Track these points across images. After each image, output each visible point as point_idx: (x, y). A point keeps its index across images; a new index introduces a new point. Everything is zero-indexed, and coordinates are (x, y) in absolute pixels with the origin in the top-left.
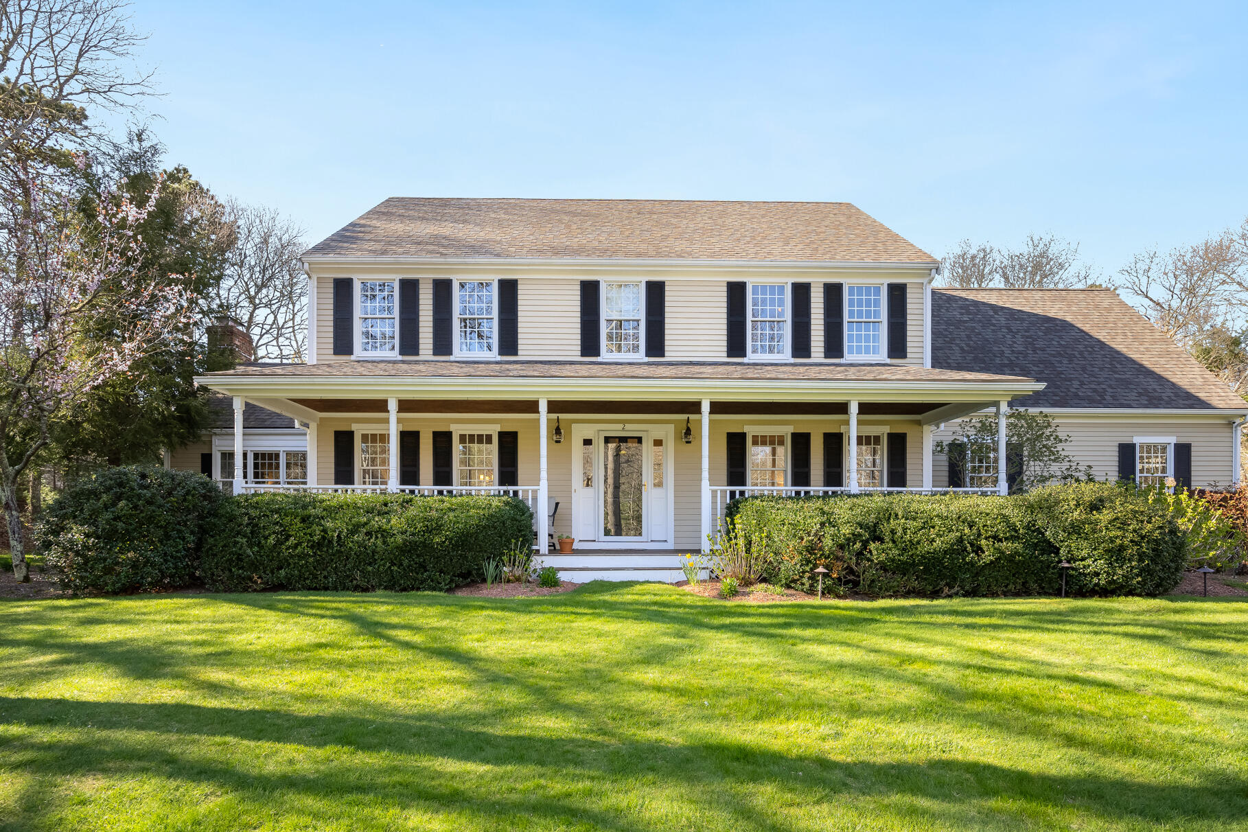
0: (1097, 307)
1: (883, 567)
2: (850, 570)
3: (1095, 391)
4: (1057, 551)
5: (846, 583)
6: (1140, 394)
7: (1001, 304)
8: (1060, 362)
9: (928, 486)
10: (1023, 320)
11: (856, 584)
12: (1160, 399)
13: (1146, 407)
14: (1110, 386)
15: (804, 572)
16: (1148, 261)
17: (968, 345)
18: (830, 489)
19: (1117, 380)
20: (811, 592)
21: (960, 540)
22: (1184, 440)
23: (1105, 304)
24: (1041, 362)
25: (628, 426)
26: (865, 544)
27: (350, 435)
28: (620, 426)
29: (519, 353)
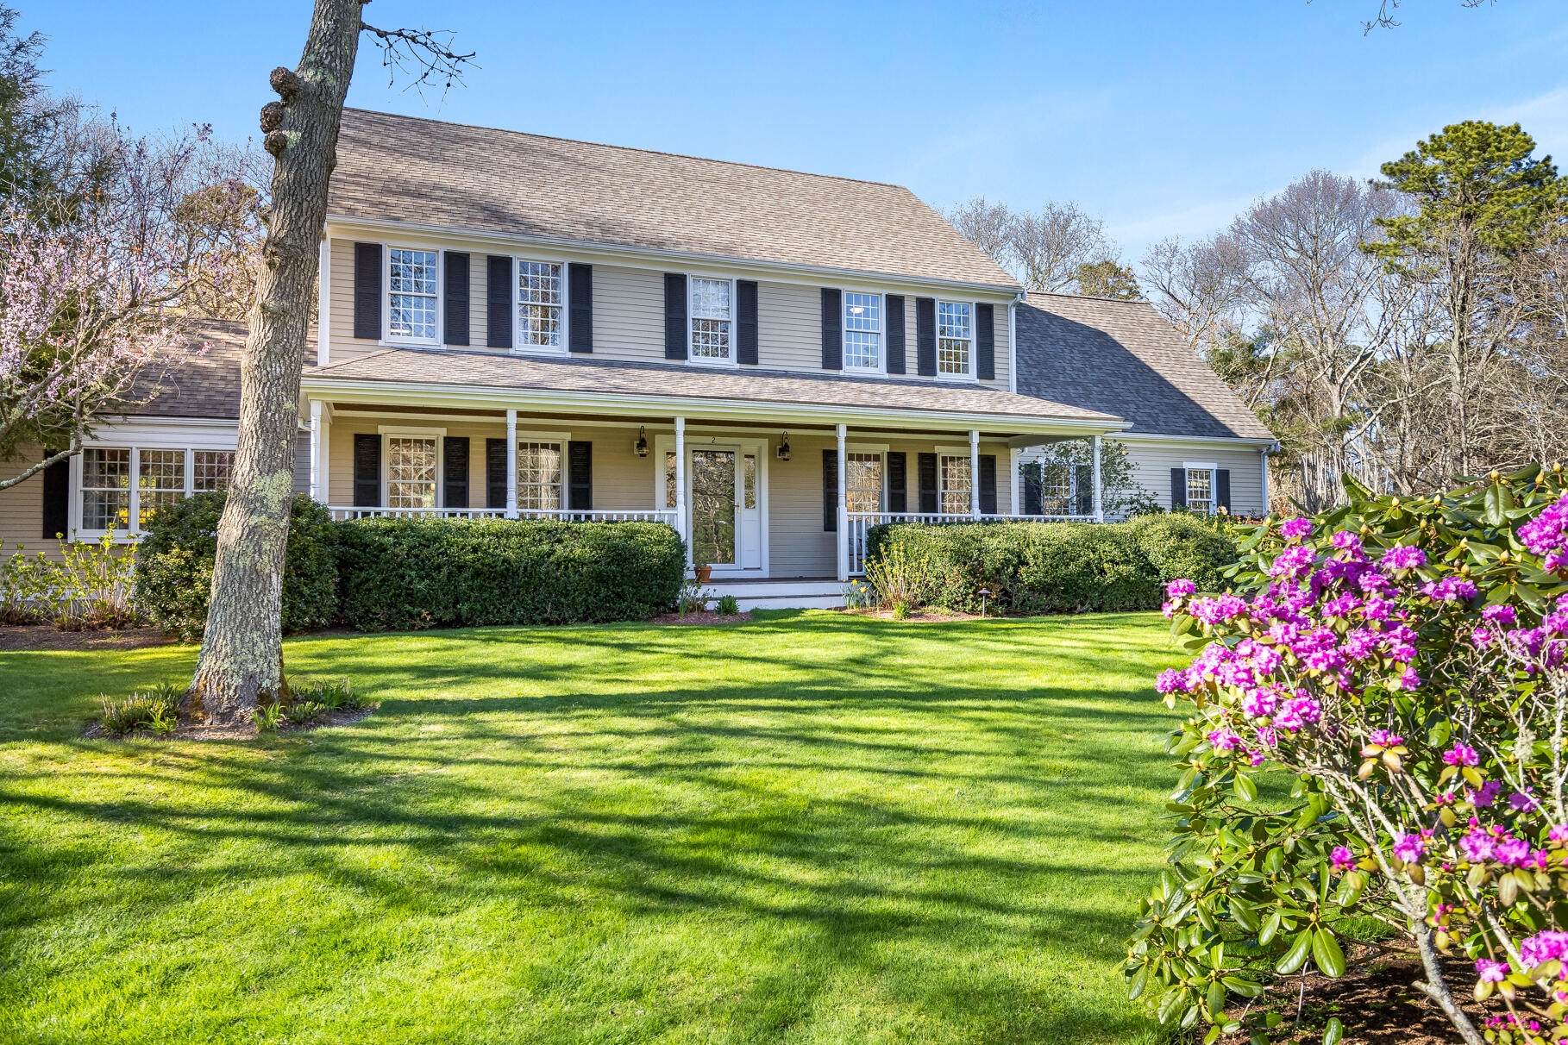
0: (1140, 322)
1: (1031, 588)
2: (1005, 592)
3: (1149, 415)
4: (1157, 572)
5: (1002, 603)
6: (1187, 421)
7: (1053, 312)
8: (1116, 383)
9: (1016, 514)
10: (1077, 333)
11: (1009, 603)
12: (1203, 426)
13: (1193, 434)
14: (1162, 412)
15: (967, 594)
16: (1168, 254)
17: (1031, 358)
18: (987, 516)
19: (1167, 405)
20: (973, 612)
21: (1088, 564)
22: (1224, 467)
23: (1147, 320)
24: (1100, 381)
25: (718, 440)
26: (1016, 567)
27: (376, 439)
28: (709, 439)
29: (594, 350)
